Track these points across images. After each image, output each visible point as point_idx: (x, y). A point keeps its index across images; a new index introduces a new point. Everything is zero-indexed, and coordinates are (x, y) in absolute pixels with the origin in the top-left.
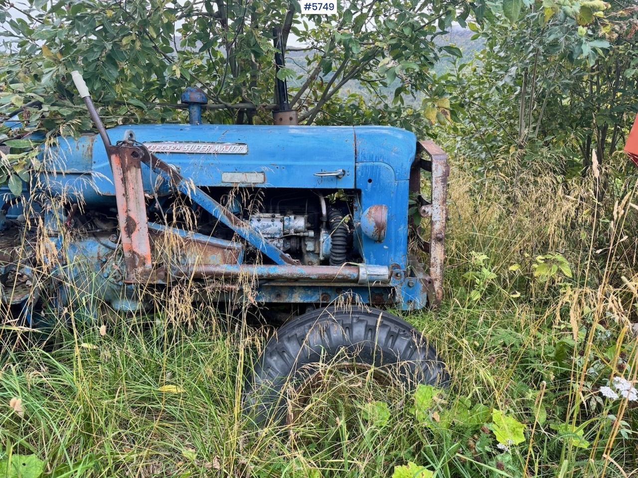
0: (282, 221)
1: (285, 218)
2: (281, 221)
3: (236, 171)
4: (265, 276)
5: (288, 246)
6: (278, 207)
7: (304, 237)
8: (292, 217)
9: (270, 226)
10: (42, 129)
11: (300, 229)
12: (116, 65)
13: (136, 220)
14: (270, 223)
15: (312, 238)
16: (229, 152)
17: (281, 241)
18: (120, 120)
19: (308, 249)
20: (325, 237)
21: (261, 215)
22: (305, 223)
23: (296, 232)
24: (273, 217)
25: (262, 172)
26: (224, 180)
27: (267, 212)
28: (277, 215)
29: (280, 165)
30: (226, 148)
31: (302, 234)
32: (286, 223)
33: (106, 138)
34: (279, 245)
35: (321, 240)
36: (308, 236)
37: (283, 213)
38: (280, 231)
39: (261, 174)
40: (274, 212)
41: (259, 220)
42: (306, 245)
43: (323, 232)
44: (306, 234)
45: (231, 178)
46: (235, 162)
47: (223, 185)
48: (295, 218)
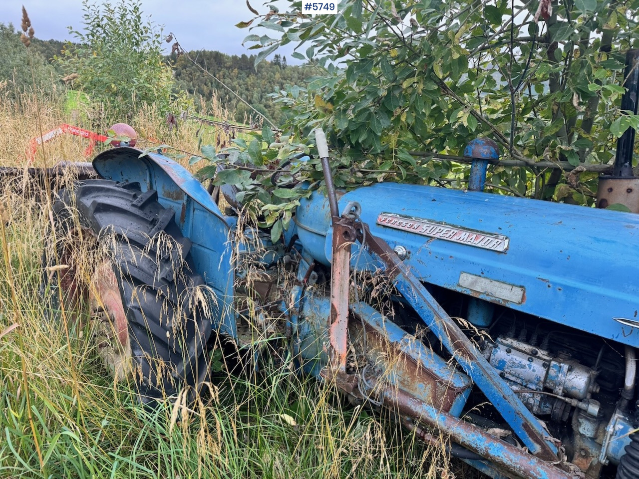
0: (547, 366)
1: (553, 363)
2: (544, 365)
3: (481, 275)
4: (481, 453)
5: (547, 410)
6: (546, 341)
7: (580, 410)
8: (565, 367)
9: (523, 367)
10: (309, 179)
11: (573, 390)
12: (390, 113)
13: (338, 310)
14: (525, 362)
15: (592, 416)
16: (479, 245)
17: (538, 398)
18: (380, 178)
19: (581, 430)
20: (618, 424)
21: (515, 343)
22: (589, 383)
23: (567, 394)
24: (534, 354)
25: (521, 287)
26: (461, 282)
27: (527, 341)
28: (541, 353)
29: (555, 284)
30: (476, 238)
31: (574, 402)
32: (552, 372)
33: (335, 206)
34: (531, 401)
35: (610, 429)
36: (585, 411)
37: (554, 353)
38: (539, 379)
39: (519, 289)
40: (539, 345)
41: (509, 352)
42: (579, 424)
43: (617, 416)
44: (582, 405)
45: (473, 283)
46: (484, 261)
47: (459, 290)
48: (570, 370)
